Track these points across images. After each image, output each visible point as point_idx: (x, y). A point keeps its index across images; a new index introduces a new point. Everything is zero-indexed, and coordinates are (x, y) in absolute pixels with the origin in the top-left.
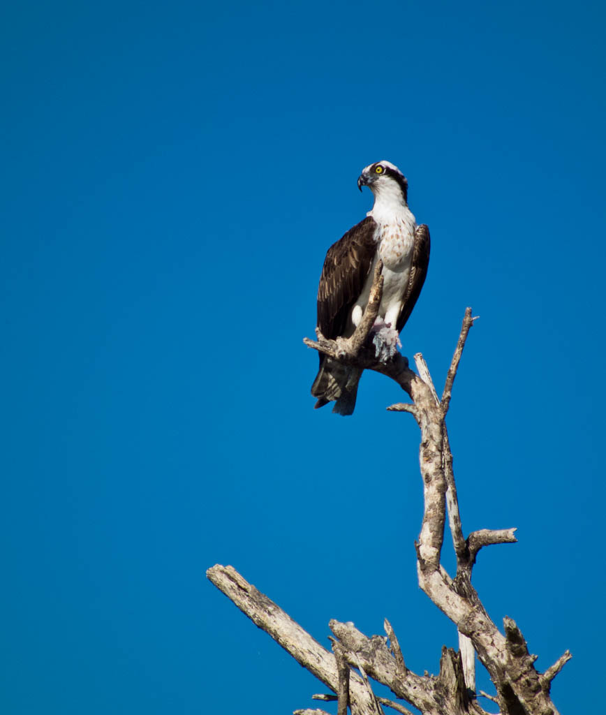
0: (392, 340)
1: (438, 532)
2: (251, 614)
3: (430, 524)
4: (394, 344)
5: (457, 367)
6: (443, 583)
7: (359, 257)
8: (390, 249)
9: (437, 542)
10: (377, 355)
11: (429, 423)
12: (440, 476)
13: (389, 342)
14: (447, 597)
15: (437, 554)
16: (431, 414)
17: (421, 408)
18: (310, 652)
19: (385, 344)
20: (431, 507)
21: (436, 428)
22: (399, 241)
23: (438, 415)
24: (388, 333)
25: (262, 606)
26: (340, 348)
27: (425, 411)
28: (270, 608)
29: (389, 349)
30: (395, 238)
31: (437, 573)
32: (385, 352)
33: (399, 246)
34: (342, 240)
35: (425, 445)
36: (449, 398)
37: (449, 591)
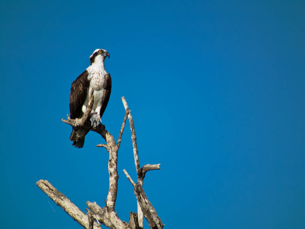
0: (98, 119)
1: (114, 195)
2: (54, 200)
3: (111, 192)
4: (99, 121)
5: (123, 130)
6: (115, 216)
7: (83, 87)
8: (95, 83)
9: (114, 199)
10: (92, 125)
11: (112, 152)
12: (116, 173)
13: (96, 120)
14: (117, 222)
15: (114, 204)
16: (113, 148)
17: (109, 146)
18: (78, 215)
19: (95, 121)
20: (112, 185)
21: (115, 154)
22: (98, 80)
23: (116, 149)
24: (96, 116)
25: (59, 197)
26: (77, 123)
27: (111, 147)
28: (62, 198)
29: (96, 123)
30: (96, 78)
31: (113, 212)
32: (95, 124)
33: (98, 82)
34: (76, 80)
35: (110, 161)
36: (120, 142)
37: (118, 219)
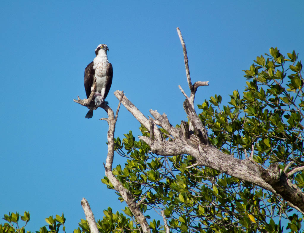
0: (100, 99)
1: (111, 159)
3: (109, 157)
4: (101, 101)
5: (119, 108)
6: (111, 175)
7: (90, 73)
8: (99, 72)
9: (111, 162)
10: (96, 104)
11: (111, 125)
12: (113, 142)
13: (99, 100)
14: (112, 179)
15: (111, 165)
16: (112, 121)
17: (109, 120)
19: (98, 101)
20: (109, 151)
21: (113, 126)
22: (101, 69)
23: (114, 122)
24: (99, 97)
26: (84, 102)
27: (110, 121)
29: (99, 102)
30: (100, 68)
31: (110, 171)
32: (98, 103)
33: (102, 71)
35: (109, 132)
36: (117, 117)
37: (113, 177)
